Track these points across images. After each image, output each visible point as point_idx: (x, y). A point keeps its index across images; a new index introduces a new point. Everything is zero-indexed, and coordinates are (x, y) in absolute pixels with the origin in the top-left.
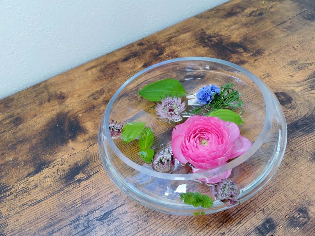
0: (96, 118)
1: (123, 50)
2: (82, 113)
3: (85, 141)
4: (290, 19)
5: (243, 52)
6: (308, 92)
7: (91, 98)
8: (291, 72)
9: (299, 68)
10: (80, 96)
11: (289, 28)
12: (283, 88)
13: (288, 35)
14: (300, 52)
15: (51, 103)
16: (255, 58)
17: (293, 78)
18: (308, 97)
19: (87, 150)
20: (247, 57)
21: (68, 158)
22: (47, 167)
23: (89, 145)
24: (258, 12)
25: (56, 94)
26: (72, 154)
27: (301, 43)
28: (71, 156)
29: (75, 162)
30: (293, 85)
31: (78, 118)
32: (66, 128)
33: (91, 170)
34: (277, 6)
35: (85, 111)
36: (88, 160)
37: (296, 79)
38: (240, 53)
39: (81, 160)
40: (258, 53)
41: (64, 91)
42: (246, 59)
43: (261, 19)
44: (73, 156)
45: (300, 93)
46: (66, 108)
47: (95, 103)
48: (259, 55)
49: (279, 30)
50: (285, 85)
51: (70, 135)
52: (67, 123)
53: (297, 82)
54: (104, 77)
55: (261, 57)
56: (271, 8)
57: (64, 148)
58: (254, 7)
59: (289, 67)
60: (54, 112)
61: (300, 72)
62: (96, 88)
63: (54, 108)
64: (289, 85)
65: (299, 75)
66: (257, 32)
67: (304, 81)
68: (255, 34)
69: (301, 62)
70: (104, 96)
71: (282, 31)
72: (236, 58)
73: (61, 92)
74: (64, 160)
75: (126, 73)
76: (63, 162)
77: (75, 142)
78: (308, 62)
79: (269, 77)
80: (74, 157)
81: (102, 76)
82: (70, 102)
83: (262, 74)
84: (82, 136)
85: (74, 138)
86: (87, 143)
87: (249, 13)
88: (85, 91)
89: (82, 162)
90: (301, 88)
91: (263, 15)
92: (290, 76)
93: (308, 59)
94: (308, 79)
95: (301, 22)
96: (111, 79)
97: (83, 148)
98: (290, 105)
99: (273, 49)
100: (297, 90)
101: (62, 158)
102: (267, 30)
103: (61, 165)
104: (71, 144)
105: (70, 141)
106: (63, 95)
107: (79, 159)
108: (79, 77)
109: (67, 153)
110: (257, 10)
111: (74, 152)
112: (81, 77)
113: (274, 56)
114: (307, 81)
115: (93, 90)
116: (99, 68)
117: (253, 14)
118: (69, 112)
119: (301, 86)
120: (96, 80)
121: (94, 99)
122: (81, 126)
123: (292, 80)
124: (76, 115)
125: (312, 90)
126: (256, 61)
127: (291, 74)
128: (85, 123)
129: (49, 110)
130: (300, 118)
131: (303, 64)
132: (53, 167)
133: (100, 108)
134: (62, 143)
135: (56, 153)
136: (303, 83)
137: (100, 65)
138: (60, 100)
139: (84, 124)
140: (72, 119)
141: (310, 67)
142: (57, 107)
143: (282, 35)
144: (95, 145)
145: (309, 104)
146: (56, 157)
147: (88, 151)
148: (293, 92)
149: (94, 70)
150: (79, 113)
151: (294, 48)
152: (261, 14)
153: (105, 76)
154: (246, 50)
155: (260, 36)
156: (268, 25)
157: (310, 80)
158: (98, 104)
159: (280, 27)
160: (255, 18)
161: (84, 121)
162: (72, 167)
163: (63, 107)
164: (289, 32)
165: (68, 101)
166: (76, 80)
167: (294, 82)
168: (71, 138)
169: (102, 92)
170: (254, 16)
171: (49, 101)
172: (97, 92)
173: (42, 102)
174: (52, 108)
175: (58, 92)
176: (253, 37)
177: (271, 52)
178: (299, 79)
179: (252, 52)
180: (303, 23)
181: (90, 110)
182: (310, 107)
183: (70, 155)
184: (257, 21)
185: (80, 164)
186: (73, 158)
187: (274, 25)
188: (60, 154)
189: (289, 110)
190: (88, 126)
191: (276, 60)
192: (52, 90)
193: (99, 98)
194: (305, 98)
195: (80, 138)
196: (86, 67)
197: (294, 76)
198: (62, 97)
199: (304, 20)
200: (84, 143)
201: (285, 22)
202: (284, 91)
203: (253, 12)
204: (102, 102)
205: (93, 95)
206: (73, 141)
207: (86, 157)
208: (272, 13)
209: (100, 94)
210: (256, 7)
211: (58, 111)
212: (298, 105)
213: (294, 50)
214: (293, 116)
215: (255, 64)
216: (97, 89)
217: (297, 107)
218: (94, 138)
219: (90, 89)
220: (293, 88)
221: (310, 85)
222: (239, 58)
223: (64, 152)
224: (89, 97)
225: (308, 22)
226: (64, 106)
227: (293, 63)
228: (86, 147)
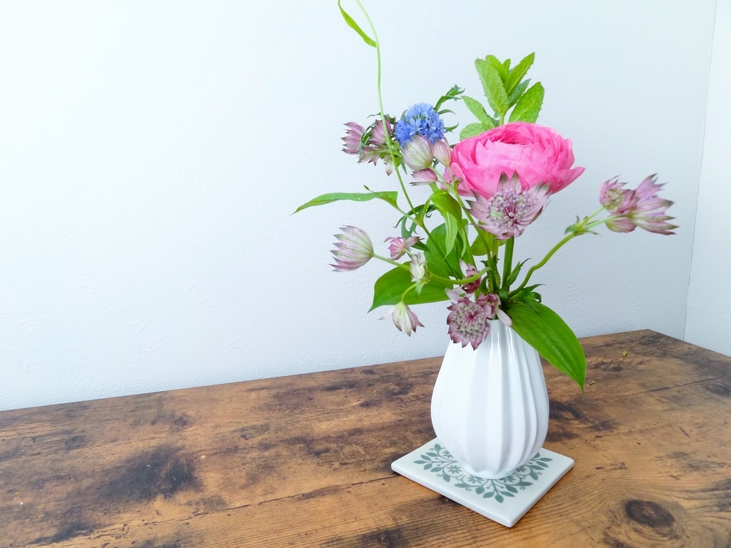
0: (232, 469)
1: (332, 374)
2: (208, 456)
3: (189, 504)
5: (572, 420)
7: (238, 435)
10: (217, 426)
11: (675, 399)
13: (673, 409)
15: (156, 426)
16: (597, 434)
19: (187, 521)
20: (579, 428)
21: (138, 528)
22: (85, 535)
23: (194, 513)
25: (172, 416)
26: (151, 522)
27: (699, 426)
28: (146, 524)
29: (152, 537)
31: (195, 461)
32: (163, 474)
35: (216, 453)
36: (178, 540)
38: (566, 419)
39: (163, 537)
40: (605, 426)
41: (191, 413)
42: (576, 432)
43: (619, 377)
44: (151, 526)
46: (180, 441)
47: (242, 443)
49: (653, 399)
51: (164, 487)
52: (169, 466)
54: (278, 407)
55: (609, 433)
56: (640, 364)
57: (140, 507)
58: (605, 357)
59: (670, 461)
60: (154, 443)
61: (695, 474)
62: (257, 420)
63: (157, 436)
65: (692, 478)
66: (606, 394)
69: (699, 458)
70: (265, 436)
72: (556, 426)
73: (184, 414)
74: (129, 529)
75: (324, 409)
76: (124, 533)
77: (169, 501)
78: (715, 460)
79: (623, 471)
80: (151, 528)
81: (276, 405)
82: (193, 432)
83: (609, 462)
84: (188, 493)
85: (169, 493)
86: (192, 509)
88: (231, 420)
89: (164, 540)
91: (621, 372)
92: (672, 476)
94: (713, 490)
95: (701, 394)
96: (291, 412)
97: (180, 516)
101: (125, 525)
103: (116, 538)
104: (158, 503)
105: (160, 497)
106: (185, 419)
107: (160, 535)
108: (230, 398)
109: (142, 518)
110: (612, 362)
111: (158, 519)
112: (234, 399)
113: (638, 437)
115: (247, 422)
116: (273, 392)
117: (603, 367)
118: (183, 447)
120: (260, 408)
121: (244, 436)
122: (196, 475)
123: (675, 485)
124: (195, 456)
126: (599, 438)
127: (675, 474)
128: (206, 472)
129: (144, 437)
131: (702, 461)
132: (99, 537)
133: (247, 453)
134: (141, 498)
135: (119, 512)
136: (700, 494)
137: (279, 387)
138: (176, 426)
139: (202, 474)
140: (183, 461)
142: (164, 435)
143: (658, 408)
144: (209, 515)
146: (114, 521)
147: (187, 524)
149: (264, 393)
150: (202, 453)
151: (683, 431)
152: (618, 369)
153: (280, 405)
154: (578, 416)
155: (612, 401)
158: (247, 446)
159: (656, 395)
160: (606, 373)
161: (205, 469)
162: (139, 545)
163: (176, 437)
164: (674, 405)
165: (189, 432)
166: (222, 401)
167: (679, 489)
168: (163, 492)
169: (263, 429)
170: (604, 370)
171: (153, 423)
172: (254, 427)
173: (139, 421)
174: (153, 435)
175: (178, 413)
178: (693, 485)
180: (706, 397)
181: (226, 453)
183: (145, 522)
185: (159, 544)
186: (149, 530)
187: (643, 390)
188: (126, 517)
190: (209, 479)
191: (643, 444)
192: (168, 407)
193: (253, 437)
195: (181, 497)
196: (251, 386)
198: (182, 422)
199: (708, 393)
200: (187, 507)
201: (666, 388)
203: (603, 363)
204: (255, 445)
205: (243, 430)
206: (165, 498)
207: (178, 534)
209: (258, 432)
211: (163, 441)
213: (682, 435)
216: (255, 423)
218: (212, 502)
219: (242, 420)
222: (561, 428)
223: (137, 515)
224: (234, 431)
225: (716, 396)
226: (178, 437)
227: (679, 455)
228: (186, 515)
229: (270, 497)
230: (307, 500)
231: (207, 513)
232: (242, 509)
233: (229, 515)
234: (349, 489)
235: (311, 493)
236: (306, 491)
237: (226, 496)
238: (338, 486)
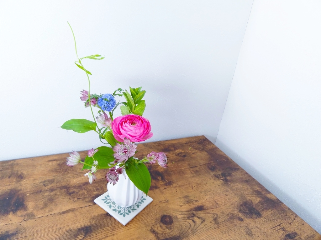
0: (38, 200)
1: (83, 153)
2: (30, 194)
3: (22, 216)
4: (200, 165)
5: (160, 180)
6: (184, 220)
7: (42, 184)
8: (181, 203)
9: (188, 202)
10: (34, 180)
11: (196, 172)
12: (172, 213)
13: (193, 177)
14: (194, 191)
15: (10, 179)
16: (166, 187)
17: (181, 208)
18: (183, 223)
19: (20, 223)
20: (161, 184)
21: (3, 226)
23: (23, 220)
24: (184, 154)
25: (17, 173)
26: (8, 223)
27: (198, 184)
28: (6, 225)
29: (8, 230)
30: (178, 213)
31: (25, 196)
32: (12, 202)
33: (16, 239)
34: (197, 154)
35: (33, 193)
36: (17, 231)
37: (182, 209)
38: (159, 180)
39: (12, 230)
40: (169, 183)
41: (25, 172)
42: (159, 186)
43: (183, 160)
44: (8, 225)
45: (180, 219)
46: (20, 187)
47: (43, 188)
48: (169, 185)
49: (189, 171)
50: (173, 211)
51: (13, 209)
52: (15, 199)
53: (182, 212)
54: (59, 170)
55: (169, 187)
56: (193, 154)
57: (4, 217)
58: (183, 150)
59: (182, 199)
60: (10, 187)
61: (187, 205)
62: (50, 177)
63: (11, 184)
64: (176, 212)
65: (185, 206)
66: (175, 168)
67: (186, 211)
68: (174, 169)
69: (191, 198)
70: (52, 185)
71: (191, 172)
72: (154, 183)
73: (22, 173)
75: (76, 172)
77: (14, 215)
78: (196, 199)
79: (167, 203)
81: (58, 169)
82: (25, 182)
83: (164, 199)
84: (21, 211)
85: (15, 211)
86: (23, 218)
87: (178, 153)
88: (40, 177)
89: (12, 231)
90: (182, 216)
91: (185, 158)
92: (180, 206)
93: (196, 197)
94: (189, 211)
95: (205, 170)
96: (64, 173)
97: (18, 221)
98: (170, 226)
99: (180, 184)
100: (179, 216)
102: (182, 169)
104: (11, 216)
105: (11, 213)
106: (22, 175)
107: (11, 229)
108: (41, 165)
109: (5, 222)
110: (184, 153)
111: (10, 223)
112: (42, 166)
113: (177, 189)
114: (188, 212)
115: (46, 178)
116: (58, 162)
117: (180, 155)
118: (21, 190)
119: (183, 214)
120: (52, 171)
121: (44, 185)
122: (25, 203)
123: (179, 209)
124: (25, 194)
125: (188, 219)
126: (165, 189)
127: (181, 205)
128: (29, 202)
129: (6, 185)
130: (171, 236)
131: (191, 200)
133: (45, 193)
134: (4, 213)
136: (185, 213)
137: (61, 160)
138: (18, 179)
139: (27, 203)
140: (20, 196)
141: (195, 203)
142: (13, 183)
143: (189, 176)
144: (28, 221)
145: (181, 229)
147: (21, 224)
148: (176, 217)
149: (54, 163)
150: (28, 193)
151: (192, 186)
152: (184, 156)
153: (60, 169)
154: (163, 179)
155: (176, 172)
156: (184, 166)
157: (190, 212)
158: (45, 190)
159: (191, 169)
160: (180, 158)
161: (28, 200)
162: (3, 233)
163: (18, 184)
164: (195, 174)
165: (24, 182)
166: (38, 166)
167: (180, 211)
168: (12, 211)
169: (52, 181)
170: (180, 156)
171: (9, 177)
172: (49, 181)
173: (3, 176)
174: (9, 184)
175: (20, 172)
176: (172, 171)
177: (177, 185)
178: (184, 209)
179: (166, 182)
180: (206, 171)
181: (37, 193)
182: (180, 230)
184: (180, 160)
185: (10, 233)
186: (7, 227)
187: (189, 167)
189: (167, 229)
190: (30, 205)
191: (177, 192)
192: (16, 169)
193: (48, 185)
194: (181, 224)
195: (19, 213)
196: (50, 159)
197: (182, 206)
198: (21, 177)
199: (208, 169)
200: (21, 217)
201: (196, 167)
202: (171, 215)
203: (181, 153)
204: (48, 189)
205: (44, 182)
206: (13, 213)
207: (17, 228)
208: (192, 158)
209: (50, 183)
210: (184, 150)
211: (13, 187)
212: (174, 227)
213: (191, 188)
214: (168, 234)
215: (163, 191)
216: (49, 178)
217: (173, 229)
218: (30, 215)
219: (44, 177)
220: (177, 215)
221: (188, 215)
222: (155, 184)
223: (3, 221)
224: (41, 182)
225: (210, 171)
226: (19, 185)
227: (187, 197)
228: (20, 221)
229: (51, 213)
230: (63, 215)
231: (28, 220)
232: (40, 218)
233: (35, 221)
234: (78, 210)
235: (65, 211)
236: (63, 211)
237: (35, 212)
238: (74, 208)
